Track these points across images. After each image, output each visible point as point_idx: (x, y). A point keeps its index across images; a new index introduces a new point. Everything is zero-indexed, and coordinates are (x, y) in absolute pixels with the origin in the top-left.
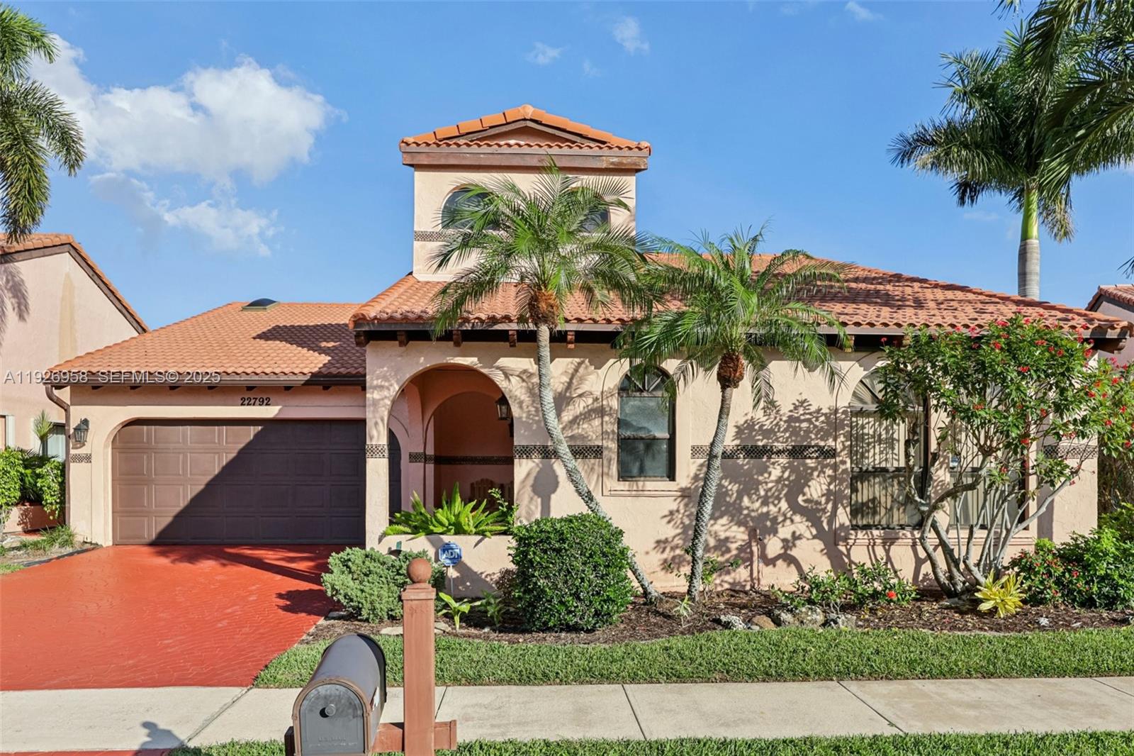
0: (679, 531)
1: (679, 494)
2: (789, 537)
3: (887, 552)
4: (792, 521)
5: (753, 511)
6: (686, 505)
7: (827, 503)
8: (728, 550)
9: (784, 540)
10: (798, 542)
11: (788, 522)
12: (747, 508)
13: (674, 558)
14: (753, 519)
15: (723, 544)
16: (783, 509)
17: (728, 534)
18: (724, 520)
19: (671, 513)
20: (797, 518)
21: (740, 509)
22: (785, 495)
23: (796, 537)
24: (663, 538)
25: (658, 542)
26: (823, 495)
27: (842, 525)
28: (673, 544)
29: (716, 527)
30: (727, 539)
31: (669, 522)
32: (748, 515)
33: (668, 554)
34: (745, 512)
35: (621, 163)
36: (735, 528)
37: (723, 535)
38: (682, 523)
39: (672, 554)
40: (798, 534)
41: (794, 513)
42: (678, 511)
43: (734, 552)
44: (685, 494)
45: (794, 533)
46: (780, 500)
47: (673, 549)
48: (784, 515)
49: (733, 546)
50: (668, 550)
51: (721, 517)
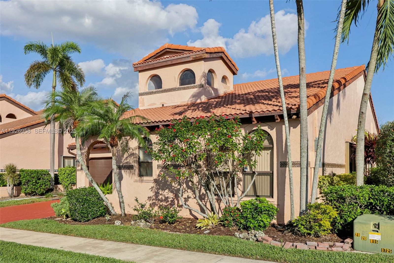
0: (154, 194)
1: (153, 181)
2: (186, 197)
3: (219, 205)
4: (187, 192)
5: (175, 187)
6: (156, 185)
7: (198, 185)
8: (168, 201)
9: (185, 198)
10: (189, 199)
11: (186, 192)
12: (174, 186)
13: (153, 203)
14: (175, 190)
15: (166, 199)
16: (184, 187)
17: (168, 195)
18: (167, 191)
19: (152, 188)
20: (189, 191)
21: (172, 186)
22: (185, 182)
23: (189, 197)
24: (150, 196)
25: (149, 197)
26: (197, 182)
27: (203, 194)
28: (152, 198)
29: (165, 193)
30: (168, 197)
31: (151, 191)
32: (174, 189)
33: (151, 202)
34: (173, 188)
35: (196, 57)
36: (170, 194)
37: (166, 196)
38: (155, 191)
39: (152, 202)
40: (189, 196)
41: (188, 189)
42: (154, 187)
43: (170, 202)
44: (156, 181)
45: (188, 196)
46: (183, 183)
47: (153, 200)
48: (185, 189)
49: (170, 200)
50: (151, 200)
51: (166, 189)
